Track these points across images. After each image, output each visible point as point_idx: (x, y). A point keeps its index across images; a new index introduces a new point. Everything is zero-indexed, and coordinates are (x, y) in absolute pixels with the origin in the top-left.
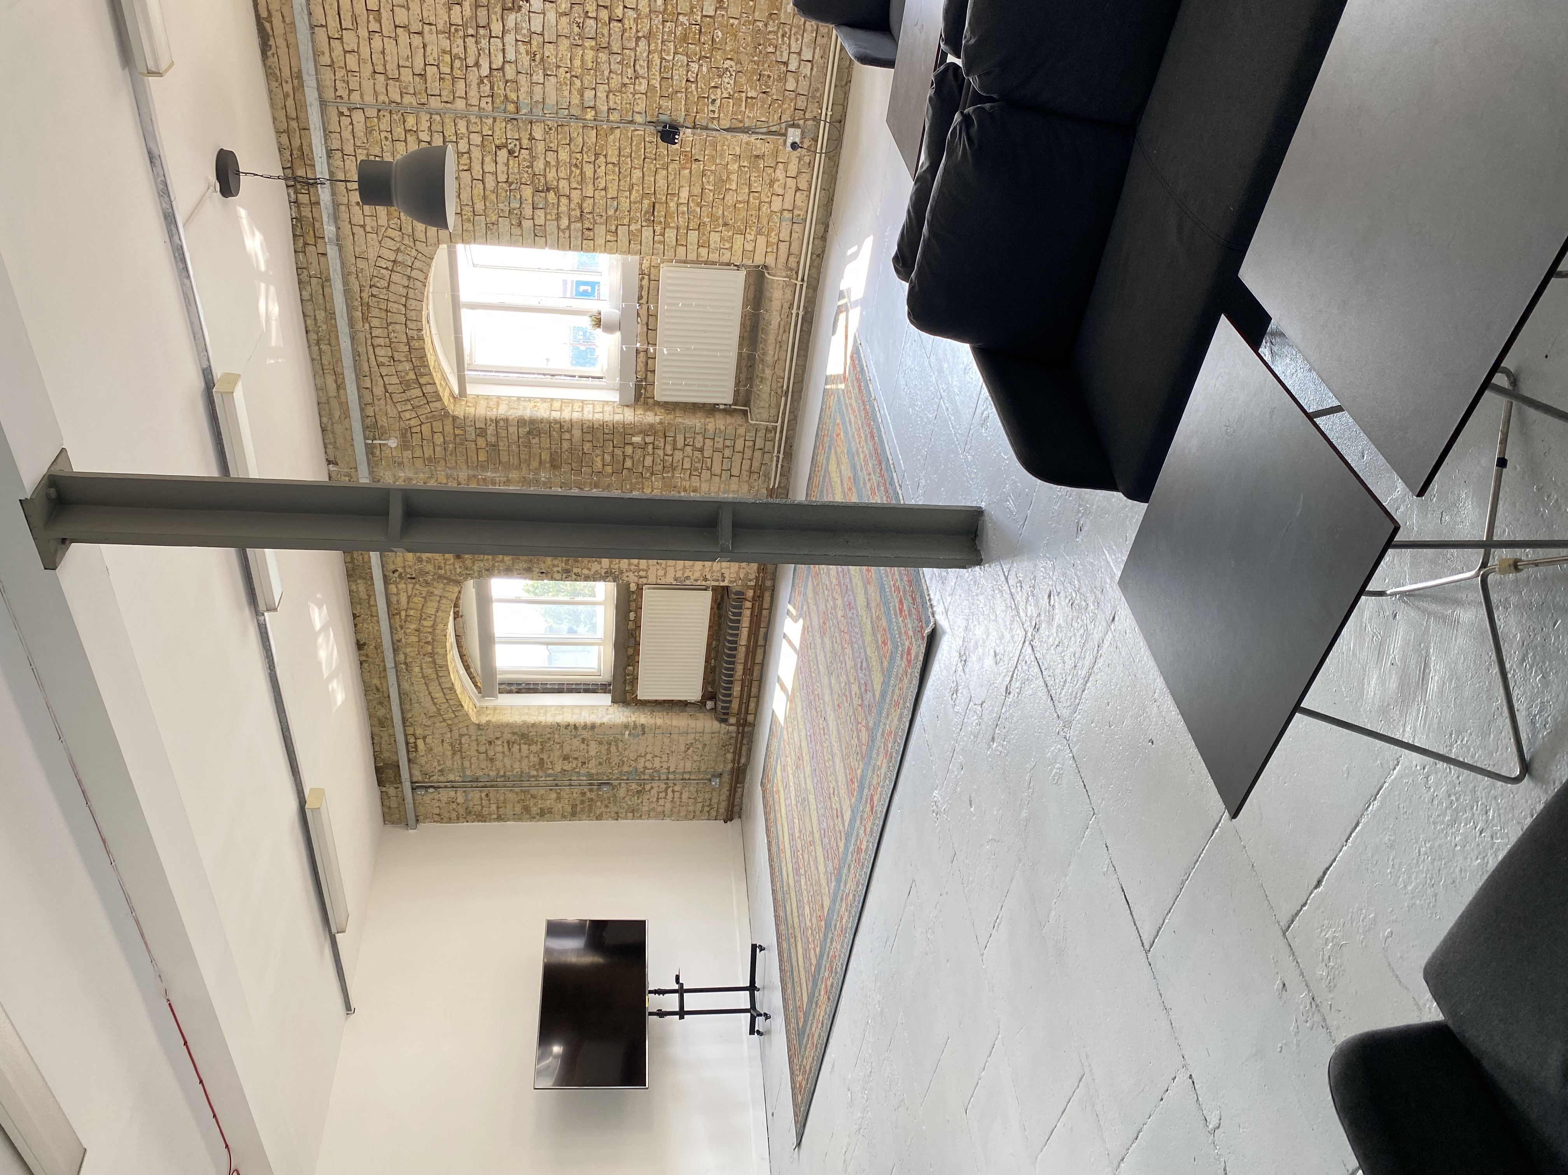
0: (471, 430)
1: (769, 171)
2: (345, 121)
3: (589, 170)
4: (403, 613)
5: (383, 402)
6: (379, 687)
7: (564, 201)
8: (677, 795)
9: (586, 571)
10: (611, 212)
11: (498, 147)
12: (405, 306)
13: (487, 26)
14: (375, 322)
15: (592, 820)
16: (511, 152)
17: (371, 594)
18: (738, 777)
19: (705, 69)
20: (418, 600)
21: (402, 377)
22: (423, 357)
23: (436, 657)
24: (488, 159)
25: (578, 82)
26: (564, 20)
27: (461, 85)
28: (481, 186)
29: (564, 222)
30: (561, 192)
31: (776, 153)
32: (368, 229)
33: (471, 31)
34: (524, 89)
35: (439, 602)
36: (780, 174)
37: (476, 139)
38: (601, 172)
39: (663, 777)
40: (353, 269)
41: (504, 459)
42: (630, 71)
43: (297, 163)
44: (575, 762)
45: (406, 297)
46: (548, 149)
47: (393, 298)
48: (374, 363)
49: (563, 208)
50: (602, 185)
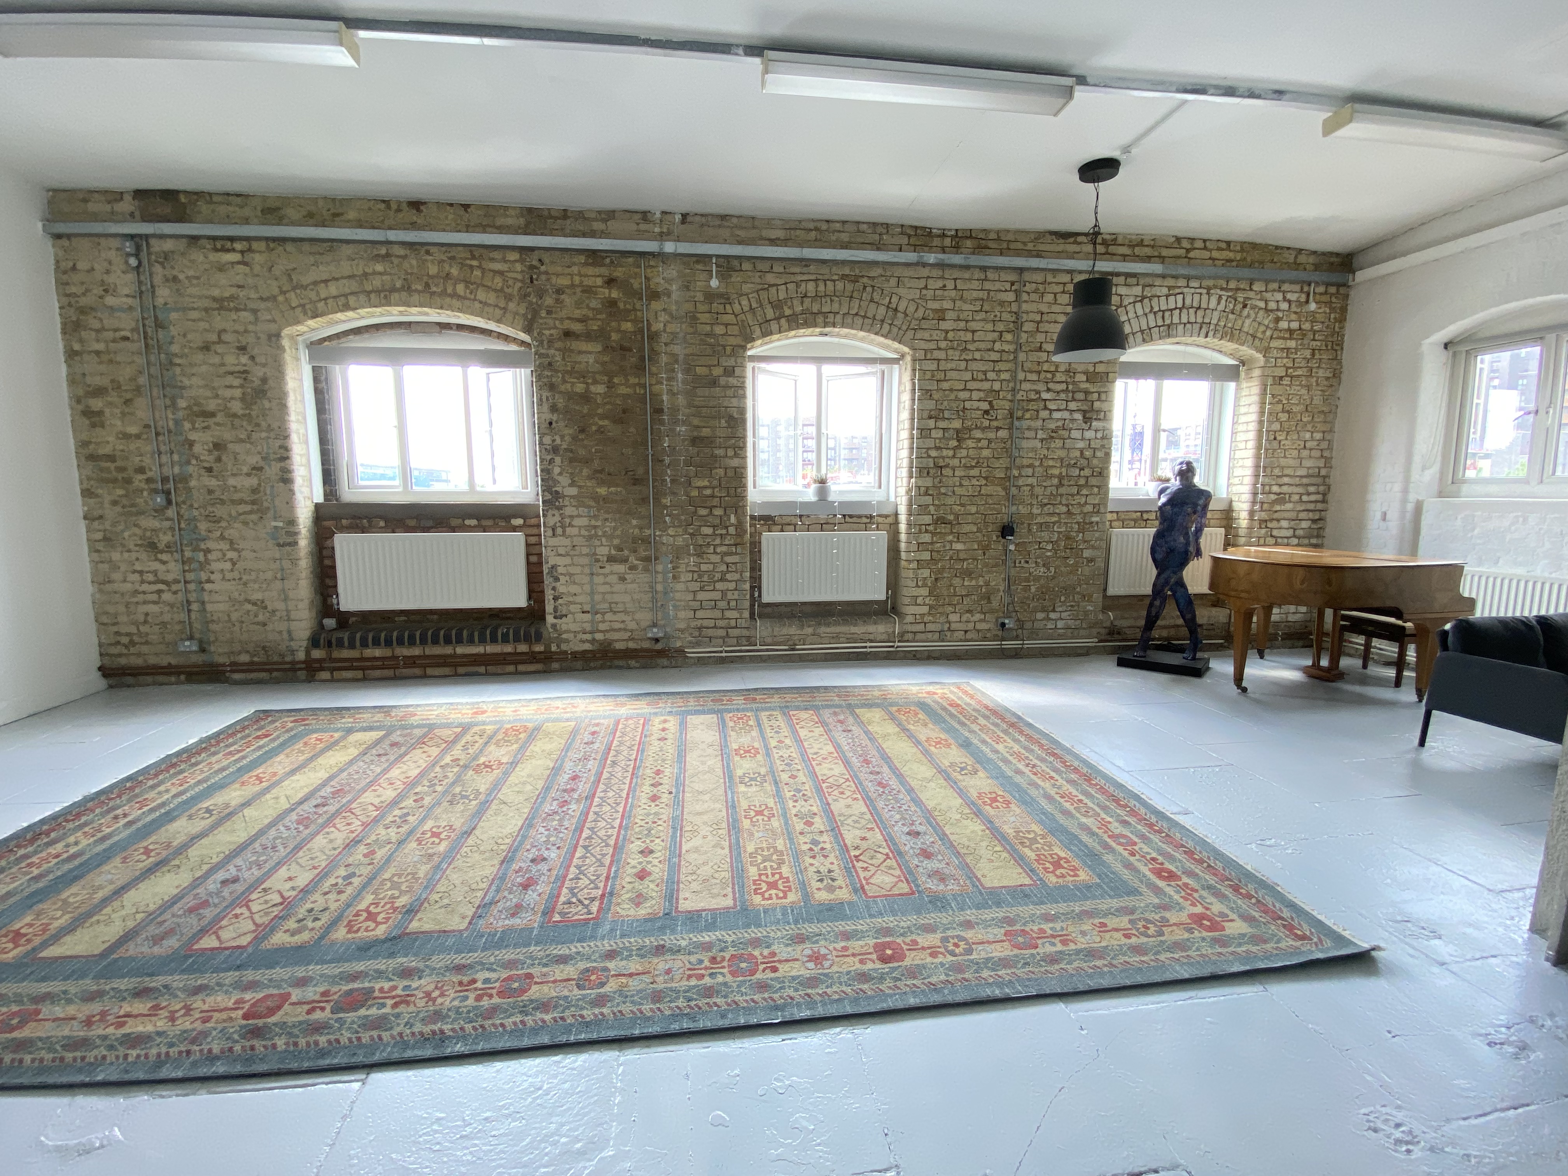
0: (731, 362)
1: (979, 609)
2: (1008, 286)
3: (975, 472)
4: (475, 263)
5: (758, 280)
6: (343, 218)
7: (951, 453)
8: (155, 597)
9: (557, 470)
10: (943, 490)
11: (990, 403)
12: (857, 314)
13: (1074, 399)
14: (840, 285)
15: (81, 483)
16: (986, 412)
17: (502, 229)
18: (197, 673)
19: (1049, 554)
20: (498, 282)
21: (786, 303)
22: (807, 324)
23: (404, 294)
24: (982, 394)
25: (1037, 463)
26: (1078, 454)
27: (1034, 377)
28: (962, 387)
29: (933, 453)
30: (958, 451)
31: (992, 611)
32: (924, 292)
33: (1070, 387)
34: (1033, 424)
35: (496, 306)
36: (978, 616)
37: (997, 386)
38: (974, 482)
39: (190, 576)
40: (888, 274)
41: (699, 392)
42: (1046, 501)
43: (976, 242)
44: (211, 458)
45: (865, 317)
46: (990, 441)
47: (864, 304)
48: (799, 278)
49: (945, 453)
50: (964, 483)
